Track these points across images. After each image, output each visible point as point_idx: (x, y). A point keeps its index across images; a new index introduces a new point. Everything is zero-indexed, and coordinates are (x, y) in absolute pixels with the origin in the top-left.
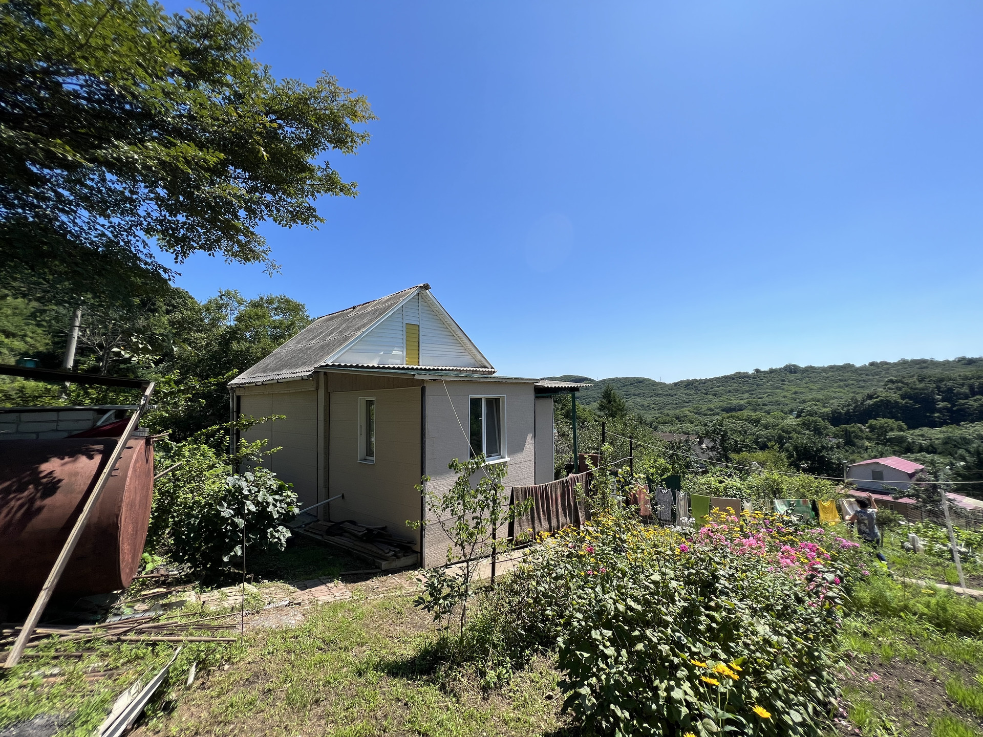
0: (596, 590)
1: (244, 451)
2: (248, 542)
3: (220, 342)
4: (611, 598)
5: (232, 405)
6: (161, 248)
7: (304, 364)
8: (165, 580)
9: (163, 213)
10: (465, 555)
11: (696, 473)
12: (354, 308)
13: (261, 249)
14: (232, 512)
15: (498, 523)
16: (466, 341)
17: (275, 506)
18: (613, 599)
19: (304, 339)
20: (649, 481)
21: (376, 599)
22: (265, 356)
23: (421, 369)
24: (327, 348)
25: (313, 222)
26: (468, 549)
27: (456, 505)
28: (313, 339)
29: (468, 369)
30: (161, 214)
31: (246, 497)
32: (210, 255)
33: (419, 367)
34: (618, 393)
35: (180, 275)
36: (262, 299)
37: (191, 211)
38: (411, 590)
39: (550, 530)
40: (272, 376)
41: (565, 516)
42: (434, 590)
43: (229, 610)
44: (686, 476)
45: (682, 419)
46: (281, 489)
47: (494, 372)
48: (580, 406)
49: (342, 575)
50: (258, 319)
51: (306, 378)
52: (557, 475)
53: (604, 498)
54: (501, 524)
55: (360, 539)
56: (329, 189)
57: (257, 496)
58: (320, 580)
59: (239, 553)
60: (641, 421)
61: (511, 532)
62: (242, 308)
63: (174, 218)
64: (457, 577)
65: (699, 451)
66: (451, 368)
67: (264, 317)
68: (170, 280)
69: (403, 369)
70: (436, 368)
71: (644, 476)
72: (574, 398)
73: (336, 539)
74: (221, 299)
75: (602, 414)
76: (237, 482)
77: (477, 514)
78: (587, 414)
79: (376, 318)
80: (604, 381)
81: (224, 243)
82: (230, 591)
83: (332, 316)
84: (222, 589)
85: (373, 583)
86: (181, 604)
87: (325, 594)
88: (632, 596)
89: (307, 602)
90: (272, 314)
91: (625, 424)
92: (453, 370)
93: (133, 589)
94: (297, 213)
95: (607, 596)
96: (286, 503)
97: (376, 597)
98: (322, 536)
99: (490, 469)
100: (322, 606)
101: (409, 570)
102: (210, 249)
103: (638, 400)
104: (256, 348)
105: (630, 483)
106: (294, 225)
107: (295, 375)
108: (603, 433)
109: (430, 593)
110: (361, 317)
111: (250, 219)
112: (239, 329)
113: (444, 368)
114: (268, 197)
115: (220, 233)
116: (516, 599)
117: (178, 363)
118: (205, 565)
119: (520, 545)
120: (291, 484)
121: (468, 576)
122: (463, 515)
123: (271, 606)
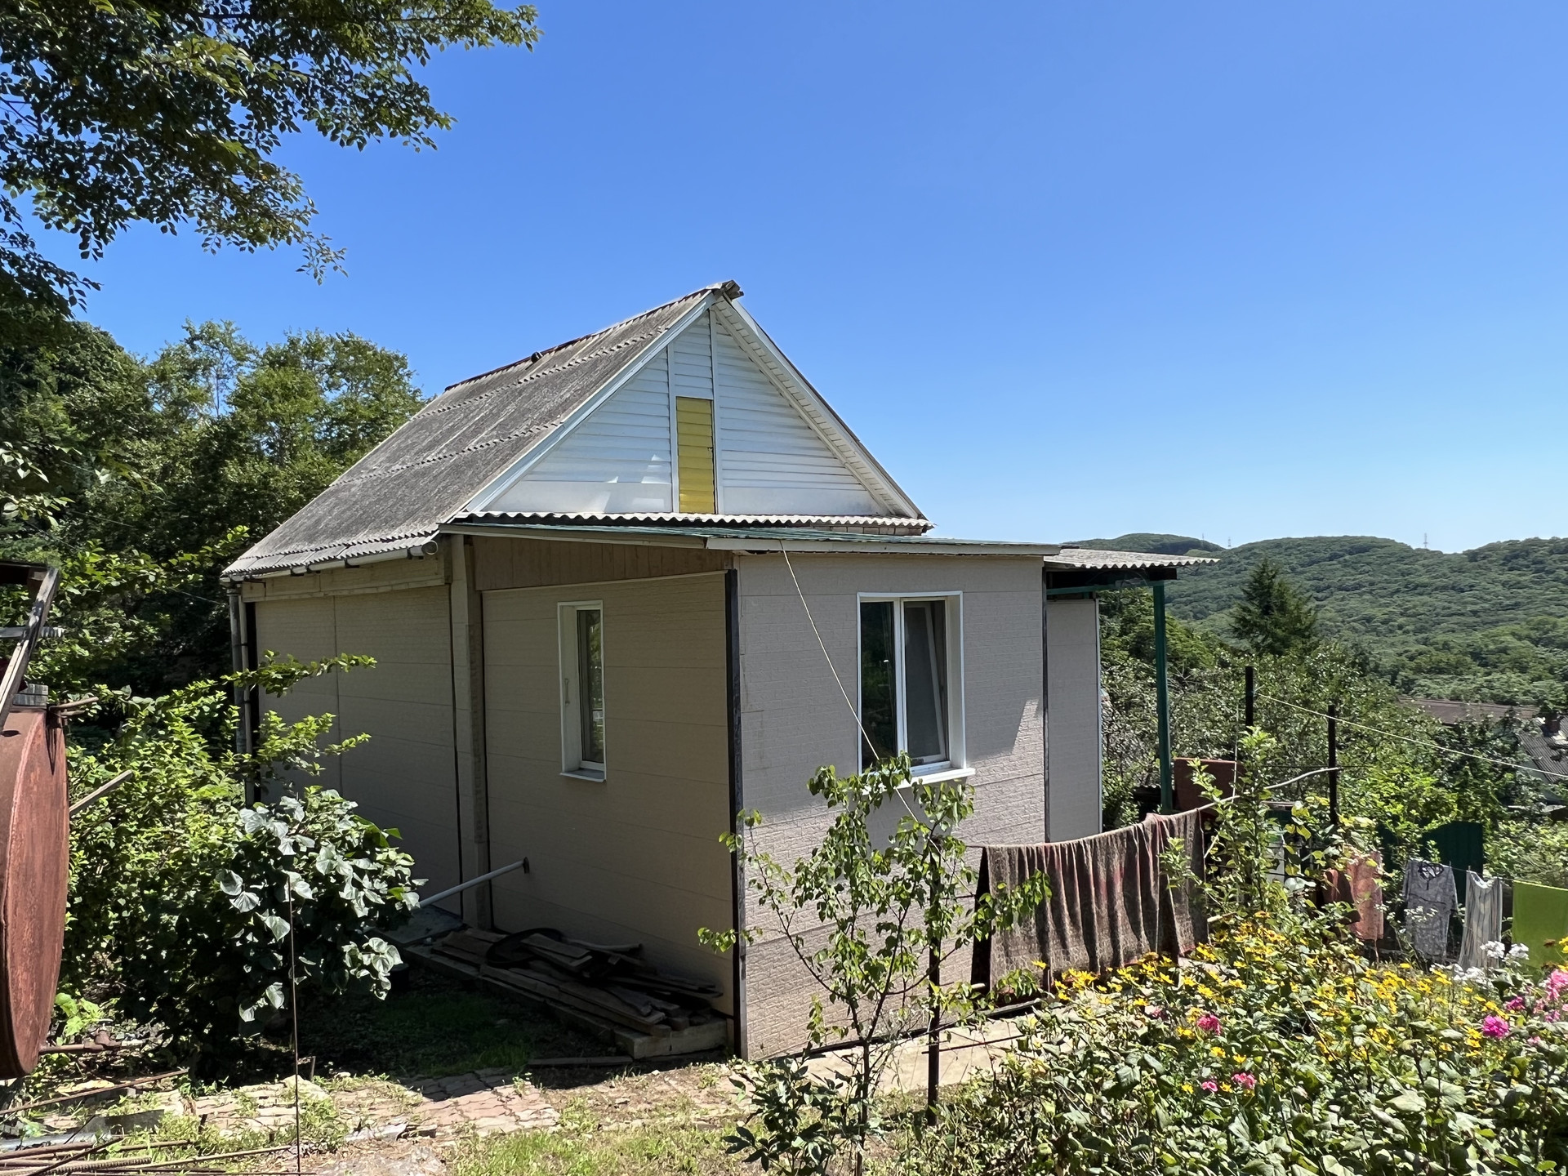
0: (1232, 1128)
1: (277, 744)
2: (300, 973)
3: (195, 463)
4: (1276, 1150)
5: (236, 626)
6: (46, 219)
7: (410, 515)
8: (107, 1063)
9: (45, 125)
10: (857, 1026)
11: (1535, 818)
12: (534, 359)
13: (292, 207)
14: (256, 899)
15: (947, 945)
16: (844, 441)
17: (360, 887)
18: (1284, 1154)
19: (408, 448)
20: (1387, 840)
21: (626, 1131)
22: (309, 497)
23: (722, 523)
24: (469, 472)
25: (422, 128)
26: (865, 1009)
27: (832, 890)
28: (430, 447)
29: (852, 521)
30: (40, 128)
31: (287, 862)
32: (164, 229)
33: (716, 519)
34: (1293, 583)
35: (96, 286)
36: (293, 343)
37: (112, 114)
38: (713, 1114)
39: (1092, 967)
40: (333, 550)
41: (1136, 931)
42: (778, 1115)
43: (263, 1141)
44: (1502, 827)
45: (1493, 658)
46: (369, 846)
47: (925, 528)
48: (1177, 624)
49: (535, 1069)
50: (285, 397)
51: (419, 552)
52: (1111, 818)
53: (1249, 880)
54: (958, 944)
55: (576, 976)
56: (461, 30)
57: (311, 860)
58: (478, 1077)
59: (278, 1002)
60: (1363, 666)
61: (981, 969)
62: (246, 370)
63: (71, 138)
64: (837, 1082)
65: (1544, 754)
66: (804, 520)
67: (302, 393)
68: (73, 301)
69: (674, 523)
70: (762, 519)
71: (1373, 822)
72: (1160, 600)
73: (513, 975)
74: (194, 348)
75: (1245, 644)
76: (263, 822)
77: (890, 917)
78: (1196, 647)
79: (596, 383)
80: (1249, 550)
81: (197, 196)
82: (262, 1093)
83: (477, 386)
84: (243, 1089)
85: (614, 1090)
86: (151, 1119)
87: (493, 1112)
88: (1337, 1151)
89: (449, 1130)
90: (323, 385)
91: (1313, 673)
92: (809, 523)
93: (38, 1080)
94: (378, 104)
95: (1263, 1147)
96: (384, 879)
97: (623, 1126)
98: (477, 966)
99: (924, 797)
100: (488, 1142)
101: (704, 1061)
102: (163, 215)
103: (1353, 603)
104: (285, 479)
105: (1330, 843)
106: (371, 139)
107: (391, 546)
108: (1249, 699)
109: (767, 1121)
110: (555, 383)
111: (260, 127)
112: (243, 427)
113: (784, 519)
114: (304, 63)
115: (186, 170)
116: (999, 1150)
117: (98, 521)
118: (198, 1030)
119: (1012, 1005)
120: (395, 832)
121: (868, 1080)
122: (852, 919)
123: (362, 1136)
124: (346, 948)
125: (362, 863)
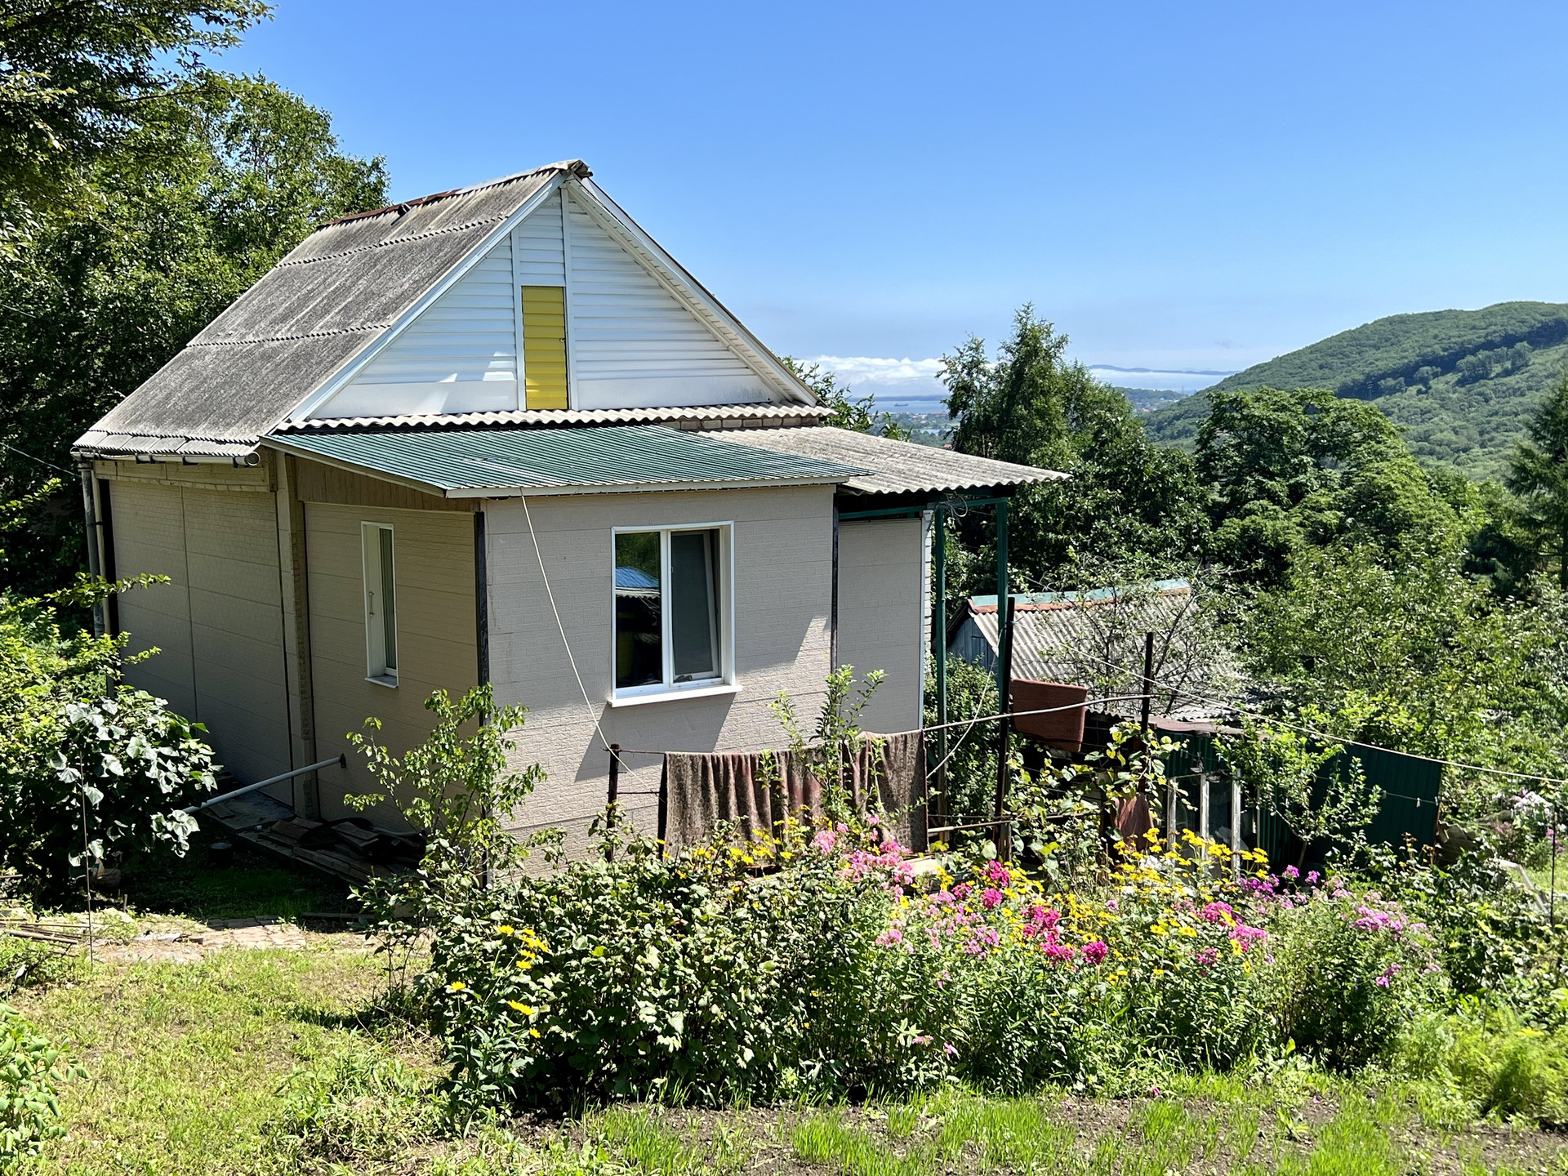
2: (114, 834)
5: (91, 504)
12: (403, 210)
14: (78, 774)
17: (163, 768)
31: (104, 746)
33: (572, 417)
40: (175, 441)
46: (174, 736)
51: (243, 462)
55: (363, 856)
57: (124, 746)
58: (255, 919)
59: (99, 854)
73: (319, 855)
76: (84, 714)
82: (85, 917)
84: (73, 914)
96: (186, 764)
98: (293, 848)
107: (222, 449)
110: (406, 259)
120: (196, 724)
123: (149, 937)
124: (154, 817)
125: (166, 751)
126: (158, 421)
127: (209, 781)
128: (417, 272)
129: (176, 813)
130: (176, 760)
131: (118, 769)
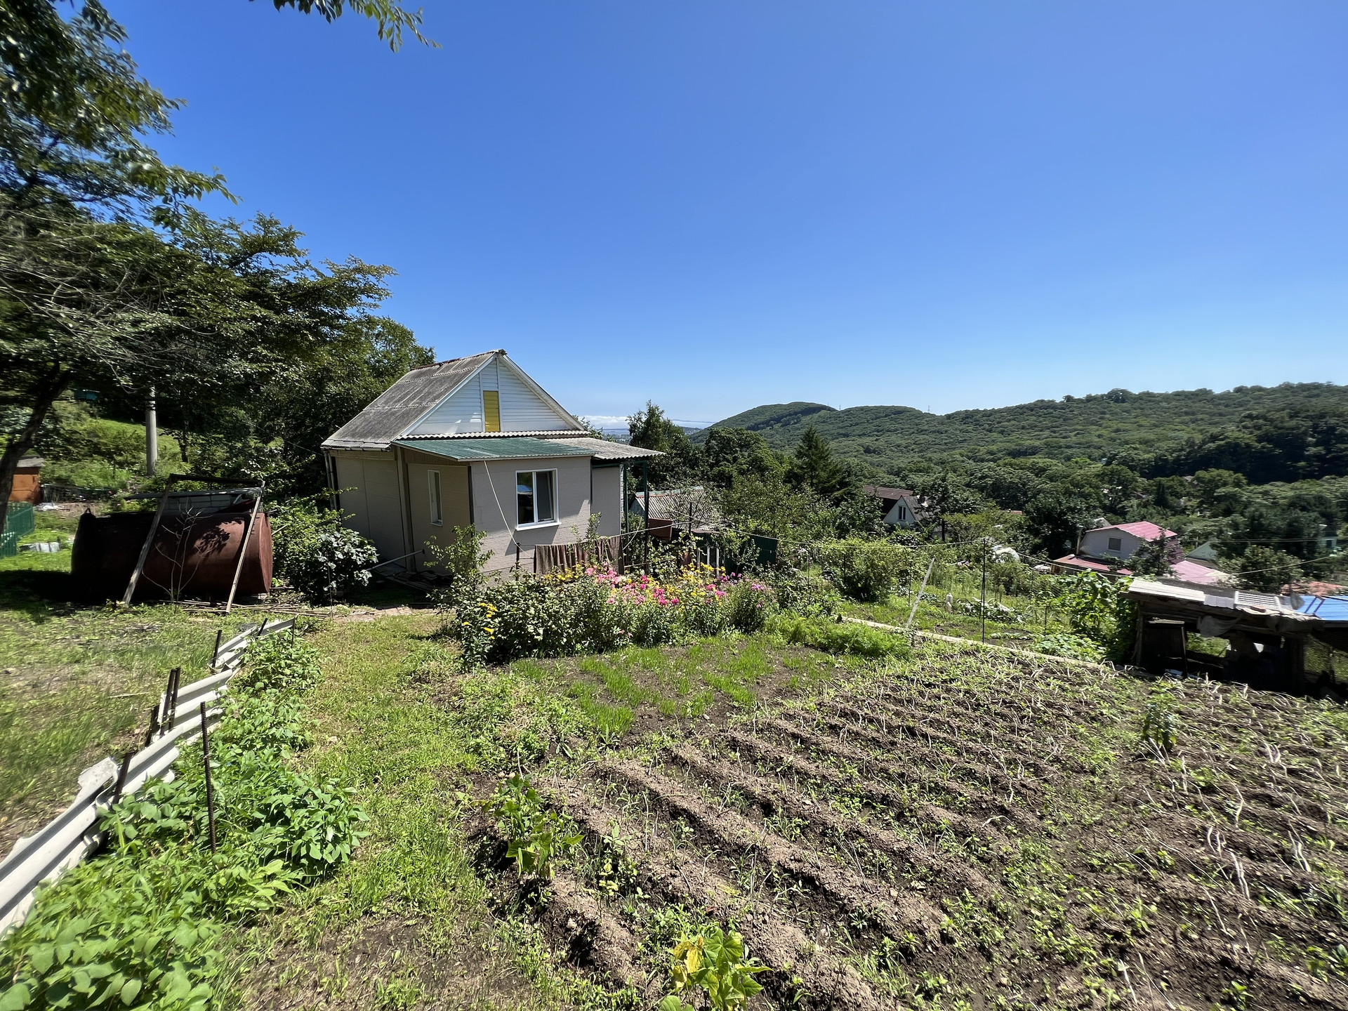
7: (384, 433)
14: (326, 559)
17: (358, 556)
19: (392, 399)
24: (406, 417)
29: (554, 433)
33: (497, 435)
40: (360, 443)
46: (362, 544)
51: (385, 450)
59: (335, 586)
66: (533, 434)
70: (516, 435)
76: (328, 538)
96: (366, 554)
98: (404, 581)
100: (393, 620)
107: (376, 446)
113: (524, 434)
120: (371, 541)
123: (354, 614)
125: (359, 550)
126: (353, 436)
127: (375, 559)
128: (446, 386)
129: (363, 571)
130: (362, 553)
131: (341, 556)
